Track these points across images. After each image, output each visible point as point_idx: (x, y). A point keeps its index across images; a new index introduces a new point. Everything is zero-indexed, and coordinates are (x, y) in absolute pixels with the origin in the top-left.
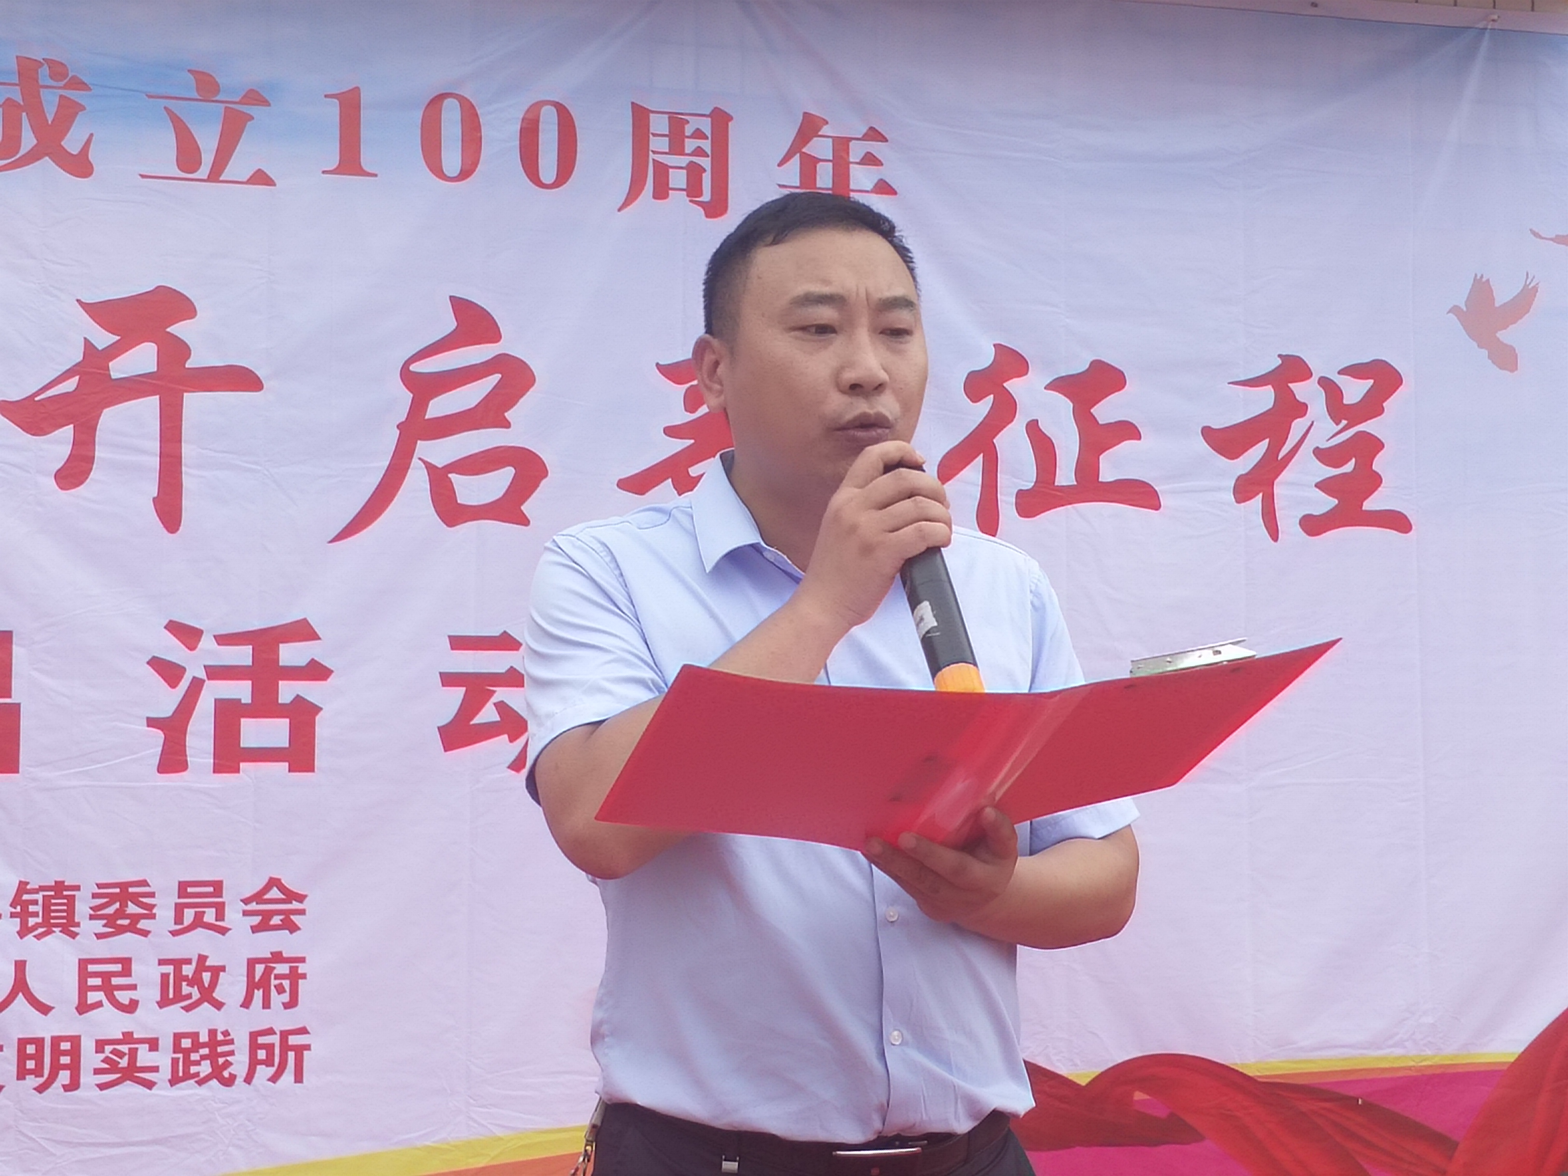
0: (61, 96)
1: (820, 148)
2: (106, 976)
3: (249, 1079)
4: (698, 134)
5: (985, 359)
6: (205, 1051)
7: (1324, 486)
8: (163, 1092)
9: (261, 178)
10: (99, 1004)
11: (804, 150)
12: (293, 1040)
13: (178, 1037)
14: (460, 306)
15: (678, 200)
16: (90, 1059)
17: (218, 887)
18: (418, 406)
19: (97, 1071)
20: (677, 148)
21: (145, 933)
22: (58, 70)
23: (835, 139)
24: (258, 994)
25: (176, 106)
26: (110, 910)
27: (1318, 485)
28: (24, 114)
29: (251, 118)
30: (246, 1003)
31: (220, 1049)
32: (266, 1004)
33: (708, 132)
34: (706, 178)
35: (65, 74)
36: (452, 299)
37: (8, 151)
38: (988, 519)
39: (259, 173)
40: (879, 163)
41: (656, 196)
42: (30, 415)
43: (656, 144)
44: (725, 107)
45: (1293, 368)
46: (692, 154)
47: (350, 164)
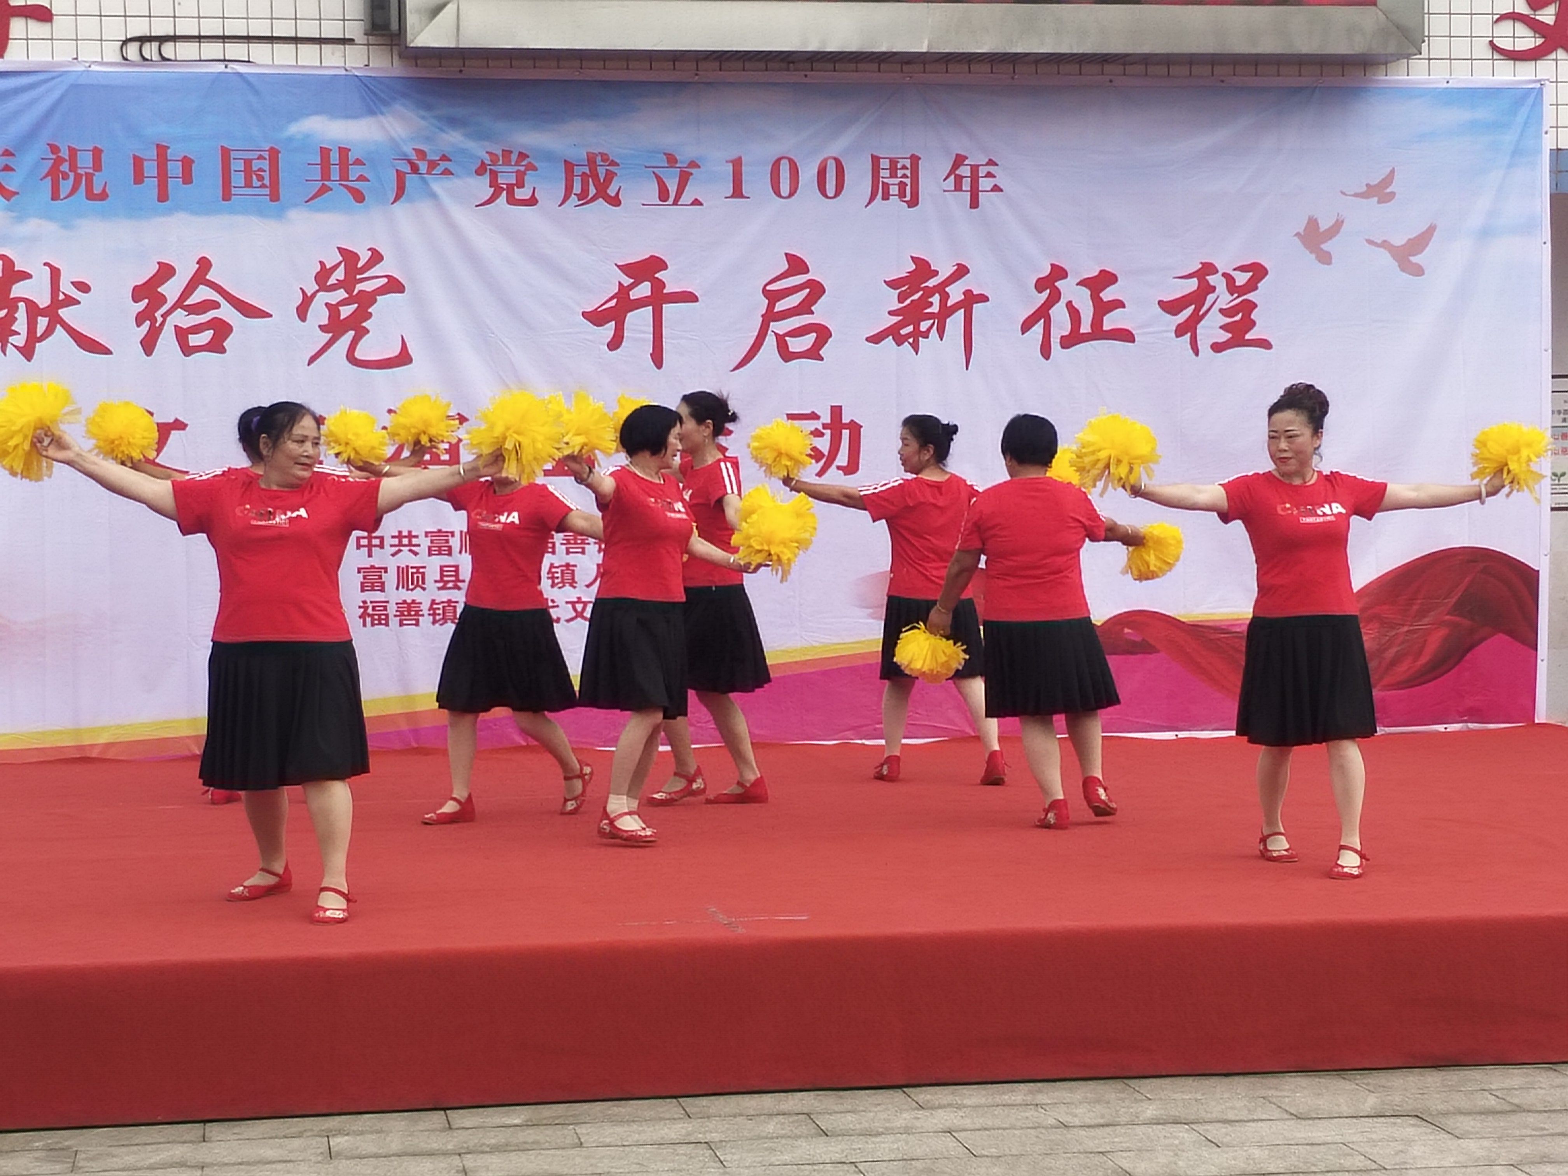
0: (607, 170)
1: (965, 171)
4: (904, 167)
5: (1046, 271)
7: (1224, 327)
9: (696, 202)
11: (957, 172)
14: (790, 257)
15: (894, 199)
18: (771, 306)
20: (893, 175)
22: (605, 157)
23: (972, 166)
25: (655, 170)
27: (1221, 327)
28: (590, 180)
29: (692, 174)
33: (909, 166)
34: (908, 189)
35: (608, 159)
36: (786, 254)
37: (583, 196)
38: (1046, 351)
39: (696, 200)
40: (994, 177)
41: (883, 199)
42: (596, 317)
43: (883, 173)
44: (916, 154)
45: (1208, 268)
46: (901, 177)
47: (738, 192)
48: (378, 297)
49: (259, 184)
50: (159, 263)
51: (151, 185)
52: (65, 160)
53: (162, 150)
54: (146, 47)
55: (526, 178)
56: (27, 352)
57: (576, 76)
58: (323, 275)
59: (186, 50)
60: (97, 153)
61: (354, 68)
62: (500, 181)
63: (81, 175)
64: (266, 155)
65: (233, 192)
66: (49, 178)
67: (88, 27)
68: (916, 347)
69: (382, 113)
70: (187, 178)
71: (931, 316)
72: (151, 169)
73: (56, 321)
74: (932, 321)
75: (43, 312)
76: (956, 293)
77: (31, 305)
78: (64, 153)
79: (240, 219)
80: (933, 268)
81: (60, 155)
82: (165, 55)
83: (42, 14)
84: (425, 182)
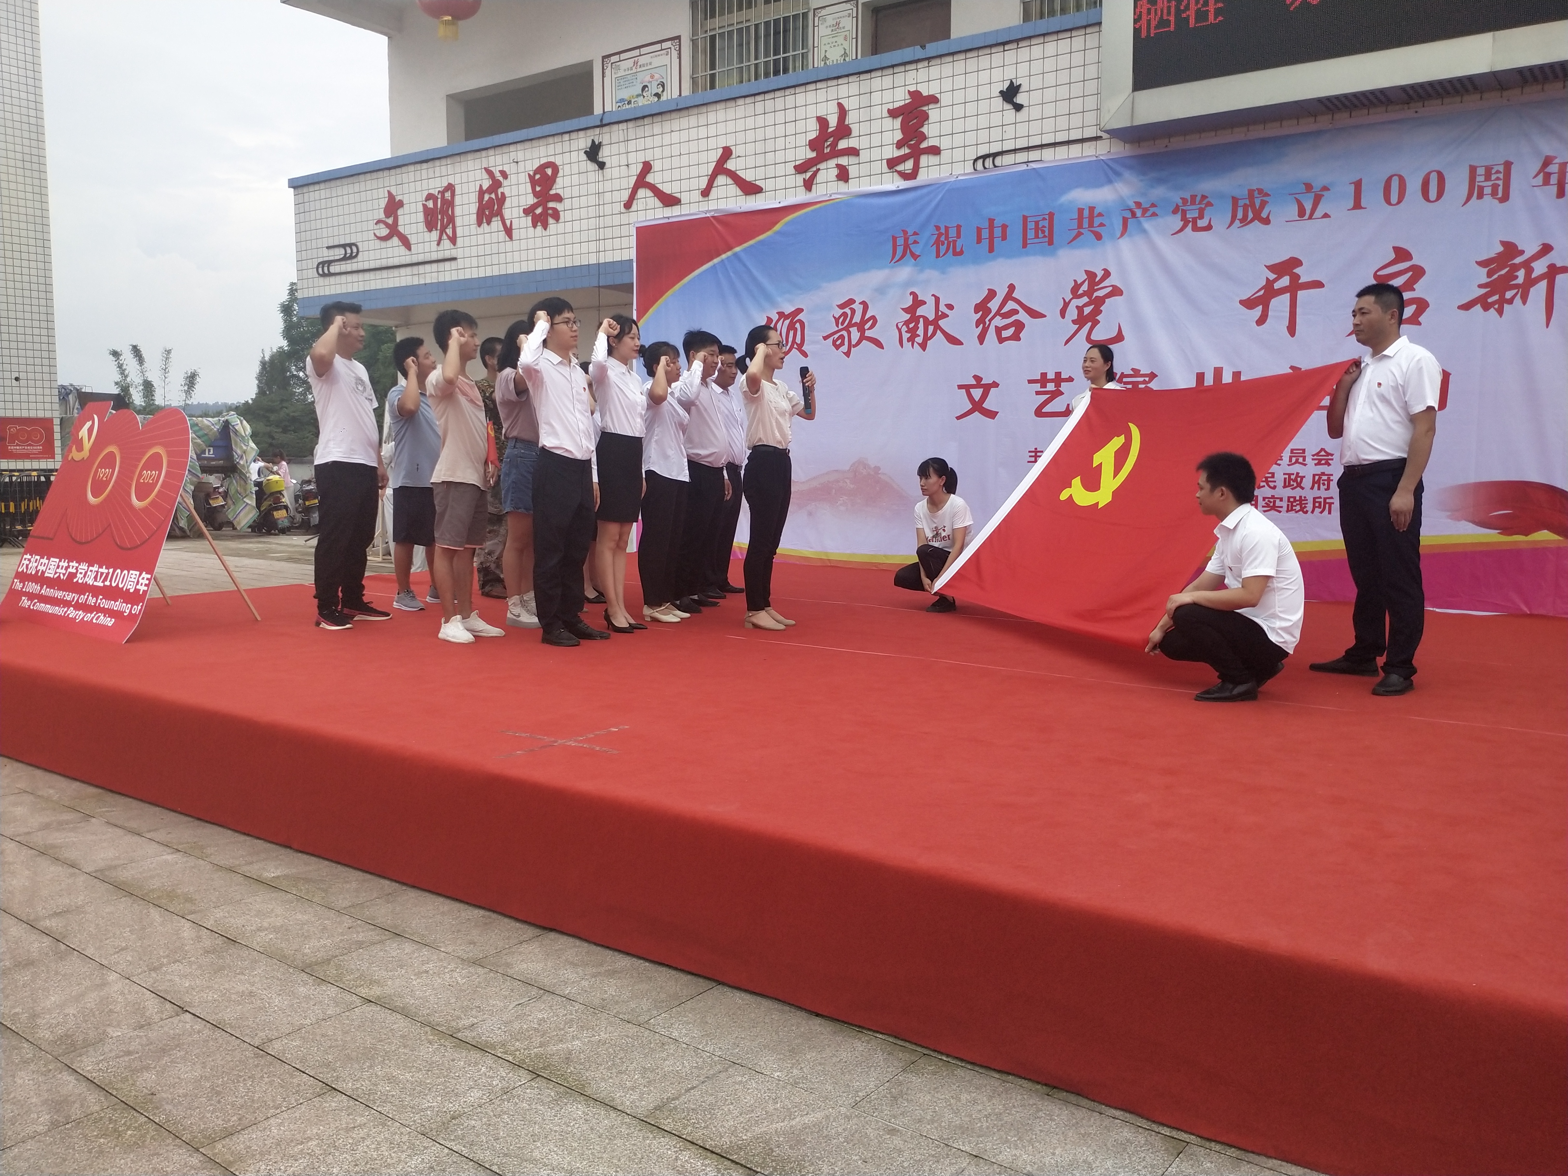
0: (1261, 200)
1: (1553, 168)
3: (1313, 512)
4: (1498, 172)
6: (1298, 502)
9: (1326, 216)
11: (1546, 170)
12: (1328, 501)
13: (1289, 498)
14: (1397, 249)
15: (1487, 199)
17: (1304, 451)
19: (1263, 507)
20: (1488, 177)
21: (1279, 465)
22: (1260, 191)
23: (1560, 164)
24: (1316, 486)
25: (1297, 196)
28: (1250, 208)
29: (1324, 196)
30: (1312, 488)
31: (1304, 502)
32: (1319, 489)
33: (1502, 170)
34: (1500, 189)
35: (1262, 193)
36: (1394, 247)
37: (1245, 221)
39: (1326, 214)
41: (1478, 198)
42: (1249, 304)
43: (1478, 179)
44: (1510, 159)
46: (1495, 180)
47: (1357, 205)
48: (1107, 300)
49: (1043, 236)
50: (988, 289)
51: (985, 243)
52: (943, 234)
53: (991, 221)
54: (987, 161)
55: (1206, 212)
56: (923, 346)
57: (1244, 137)
58: (1075, 289)
59: (1008, 159)
60: (959, 227)
61: (1102, 155)
62: (1188, 216)
63: (951, 242)
64: (1047, 217)
65: (1028, 243)
66: (935, 245)
67: (958, 154)
68: (1500, 312)
69: (1117, 182)
70: (1004, 237)
71: (1517, 286)
72: (985, 234)
73: (937, 327)
74: (1516, 290)
75: (931, 323)
76: (1540, 267)
77: (925, 319)
78: (943, 230)
79: (1031, 259)
80: (1519, 249)
81: (941, 231)
82: (996, 165)
83: (935, 151)
84: (1140, 223)
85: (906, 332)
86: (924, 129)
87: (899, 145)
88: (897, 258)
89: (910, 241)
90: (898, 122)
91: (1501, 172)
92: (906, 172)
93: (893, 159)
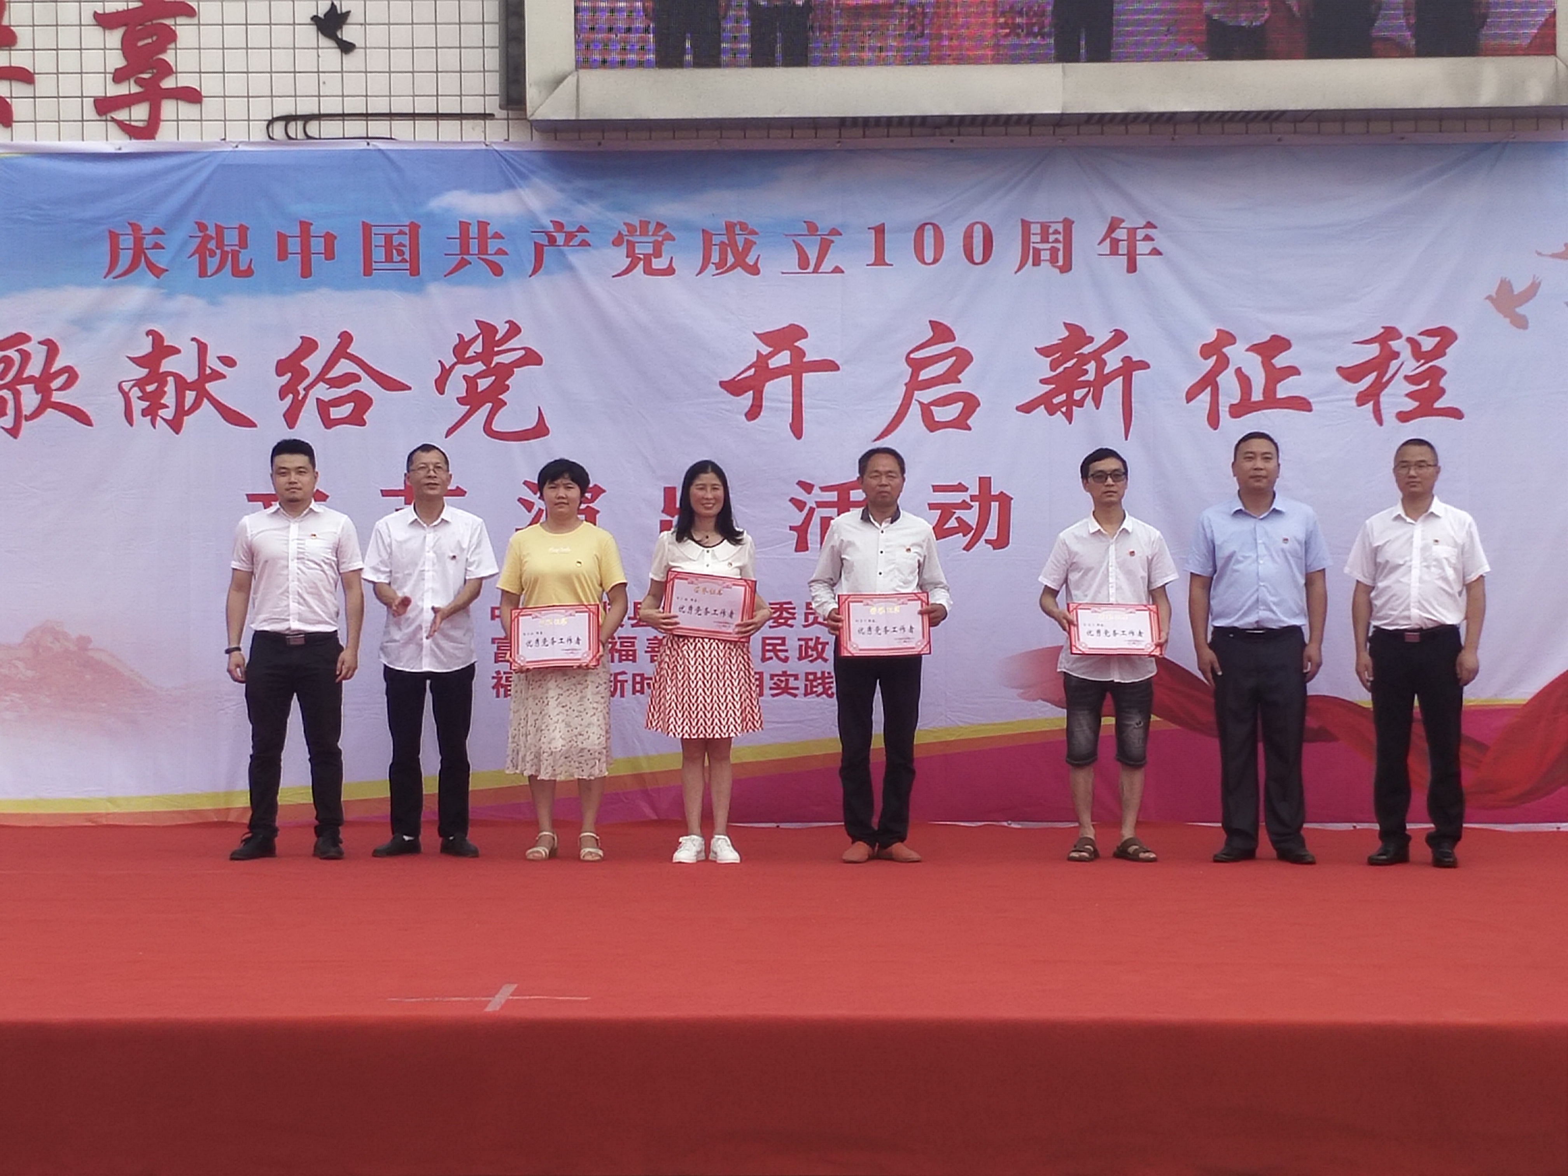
0: (746, 239)
1: (1121, 234)
2: (774, 645)
4: (1056, 232)
5: (1212, 336)
6: (820, 681)
7: (1410, 395)
8: (801, 699)
9: (837, 270)
10: (771, 658)
11: (1113, 235)
13: (807, 674)
14: (934, 325)
15: (1045, 265)
16: (768, 683)
18: (915, 374)
20: (1045, 240)
22: (743, 226)
23: (1129, 229)
25: (798, 239)
26: (775, 615)
27: (1407, 396)
28: (729, 249)
29: (832, 242)
31: (827, 681)
33: (1061, 230)
34: (1061, 254)
35: (747, 228)
36: (930, 321)
37: (721, 266)
38: (1214, 420)
39: (837, 267)
40: (1153, 240)
41: (1034, 264)
42: (734, 387)
43: (1034, 238)
44: (1070, 217)
45: (1390, 333)
46: (1053, 242)
47: (880, 260)
48: (515, 370)
49: (400, 258)
50: (302, 337)
51: (295, 261)
52: (212, 238)
53: (305, 226)
54: (293, 126)
55: (663, 247)
56: (176, 425)
57: (715, 146)
58: (461, 349)
59: (331, 128)
60: (243, 230)
61: (495, 143)
62: (637, 251)
63: (227, 252)
64: (407, 230)
65: (374, 267)
66: (197, 256)
67: (236, 108)
68: (1069, 416)
69: (521, 187)
70: (329, 254)
71: (1087, 384)
72: (294, 245)
73: (203, 395)
74: (1086, 389)
75: (191, 386)
76: (1113, 360)
77: (178, 378)
78: (211, 231)
79: (380, 294)
80: (1088, 334)
81: (208, 232)
82: (310, 134)
83: (192, 96)
84: (562, 254)
85: (139, 398)
86: (168, 56)
87: (119, 76)
88: (118, 270)
89: (148, 242)
90: (115, 37)
91: (1059, 233)
92: (133, 123)
93: (106, 98)
